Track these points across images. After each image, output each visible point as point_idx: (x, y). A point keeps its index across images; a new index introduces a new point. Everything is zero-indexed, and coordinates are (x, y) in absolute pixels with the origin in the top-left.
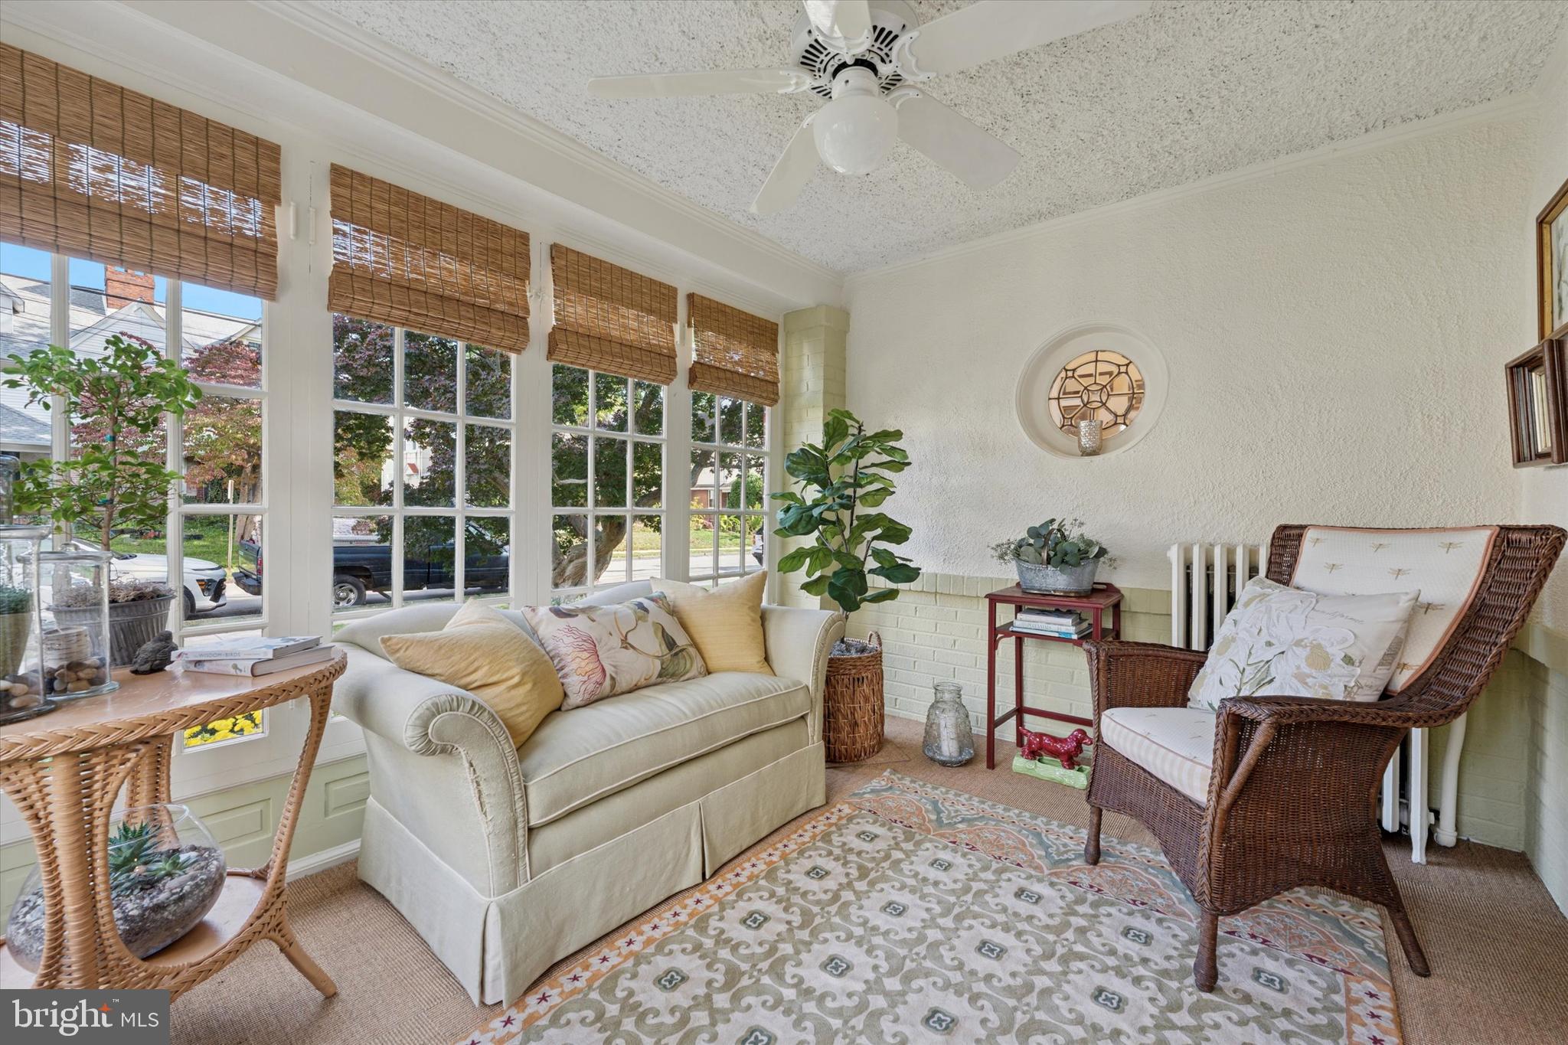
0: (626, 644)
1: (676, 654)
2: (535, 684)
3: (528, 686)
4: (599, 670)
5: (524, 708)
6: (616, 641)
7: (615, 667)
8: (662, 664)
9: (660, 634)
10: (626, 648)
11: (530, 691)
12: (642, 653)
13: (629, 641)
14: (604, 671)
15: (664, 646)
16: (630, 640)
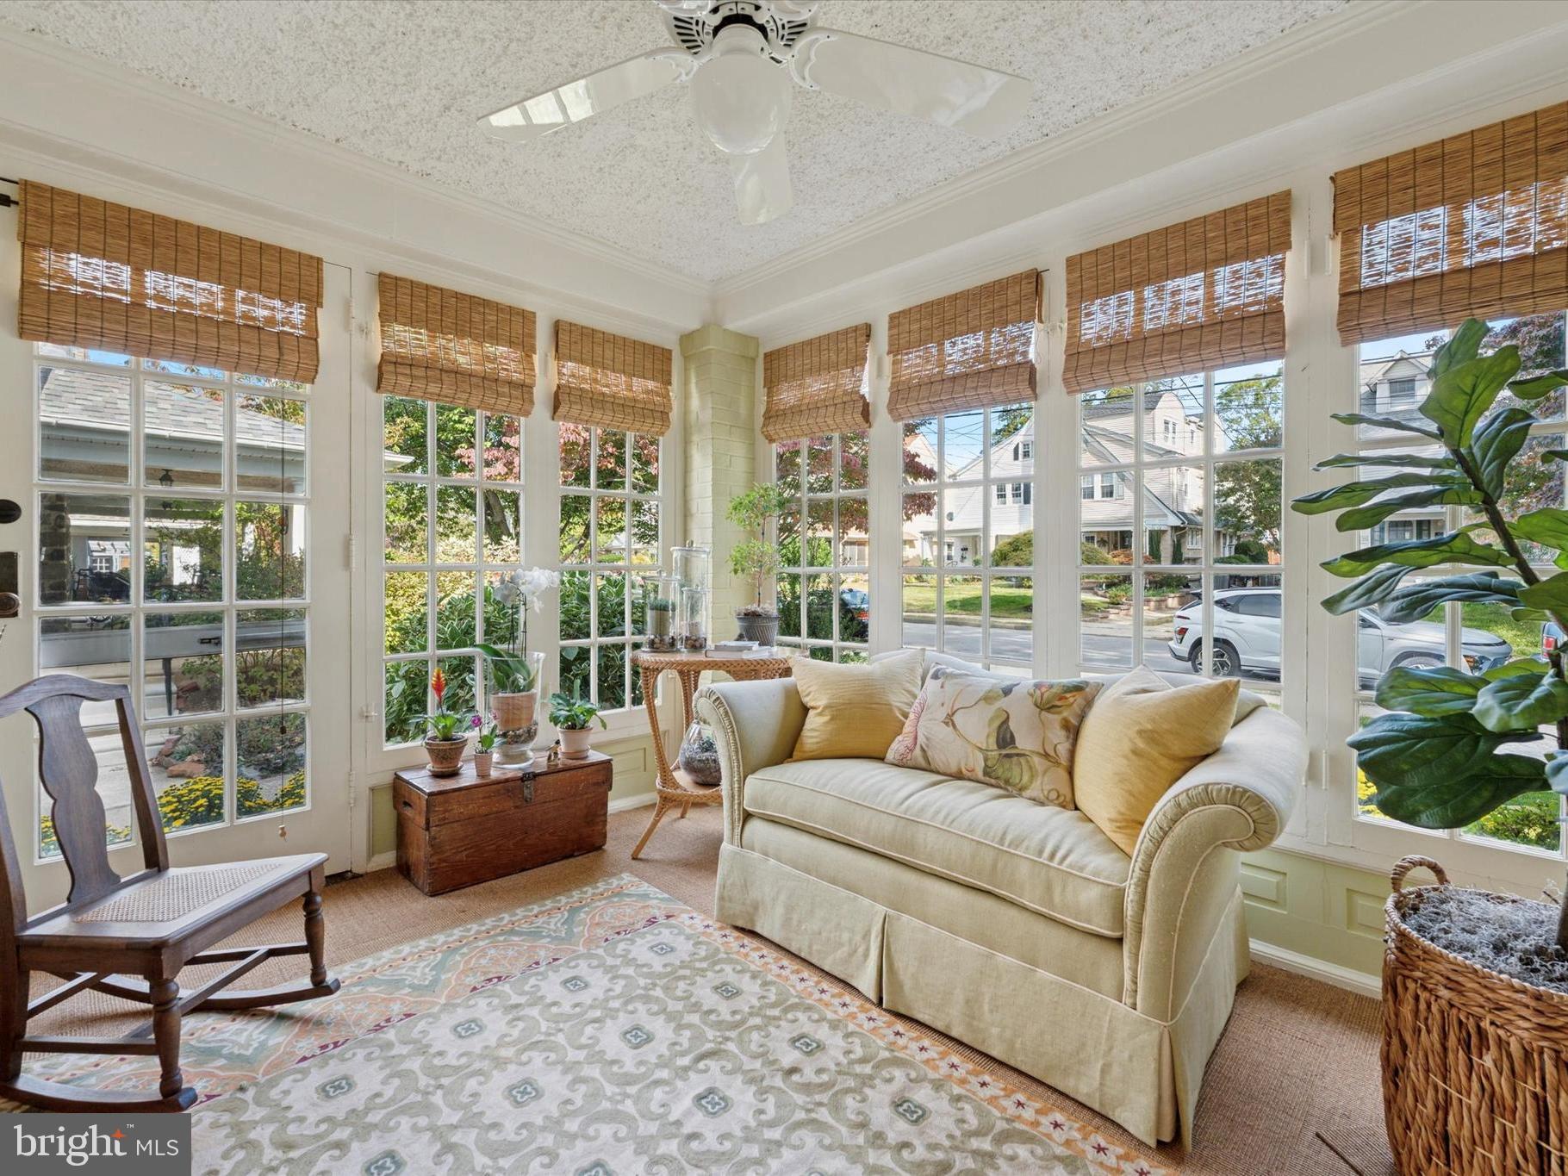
0: (949, 721)
1: (1008, 756)
2: (832, 719)
3: (826, 718)
4: (912, 735)
5: (816, 734)
6: (942, 714)
7: (927, 739)
8: (986, 760)
9: (997, 723)
10: (947, 724)
11: (827, 723)
12: (960, 735)
13: (954, 718)
14: (916, 738)
15: (993, 740)
16: (957, 718)
